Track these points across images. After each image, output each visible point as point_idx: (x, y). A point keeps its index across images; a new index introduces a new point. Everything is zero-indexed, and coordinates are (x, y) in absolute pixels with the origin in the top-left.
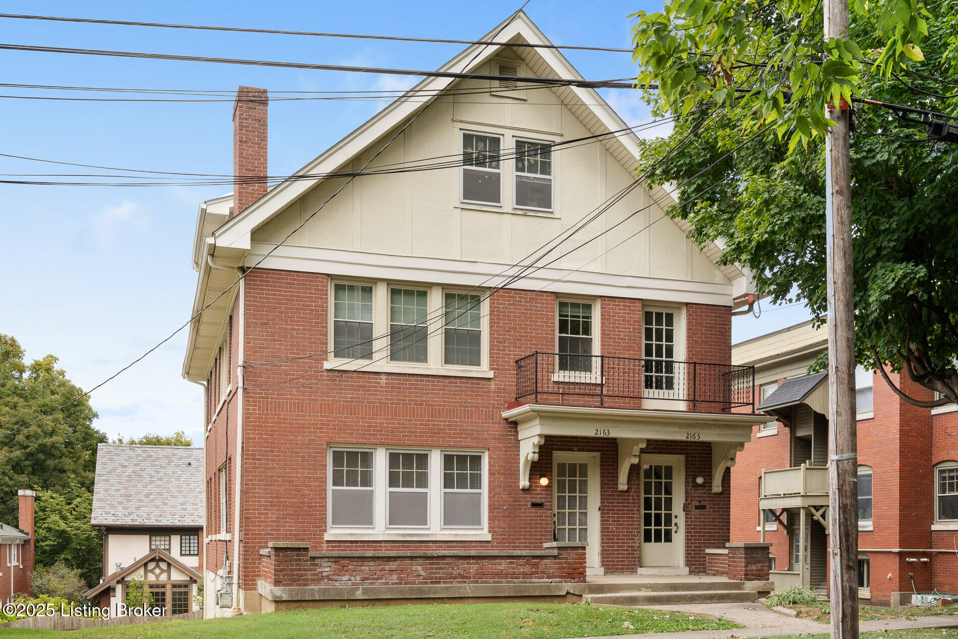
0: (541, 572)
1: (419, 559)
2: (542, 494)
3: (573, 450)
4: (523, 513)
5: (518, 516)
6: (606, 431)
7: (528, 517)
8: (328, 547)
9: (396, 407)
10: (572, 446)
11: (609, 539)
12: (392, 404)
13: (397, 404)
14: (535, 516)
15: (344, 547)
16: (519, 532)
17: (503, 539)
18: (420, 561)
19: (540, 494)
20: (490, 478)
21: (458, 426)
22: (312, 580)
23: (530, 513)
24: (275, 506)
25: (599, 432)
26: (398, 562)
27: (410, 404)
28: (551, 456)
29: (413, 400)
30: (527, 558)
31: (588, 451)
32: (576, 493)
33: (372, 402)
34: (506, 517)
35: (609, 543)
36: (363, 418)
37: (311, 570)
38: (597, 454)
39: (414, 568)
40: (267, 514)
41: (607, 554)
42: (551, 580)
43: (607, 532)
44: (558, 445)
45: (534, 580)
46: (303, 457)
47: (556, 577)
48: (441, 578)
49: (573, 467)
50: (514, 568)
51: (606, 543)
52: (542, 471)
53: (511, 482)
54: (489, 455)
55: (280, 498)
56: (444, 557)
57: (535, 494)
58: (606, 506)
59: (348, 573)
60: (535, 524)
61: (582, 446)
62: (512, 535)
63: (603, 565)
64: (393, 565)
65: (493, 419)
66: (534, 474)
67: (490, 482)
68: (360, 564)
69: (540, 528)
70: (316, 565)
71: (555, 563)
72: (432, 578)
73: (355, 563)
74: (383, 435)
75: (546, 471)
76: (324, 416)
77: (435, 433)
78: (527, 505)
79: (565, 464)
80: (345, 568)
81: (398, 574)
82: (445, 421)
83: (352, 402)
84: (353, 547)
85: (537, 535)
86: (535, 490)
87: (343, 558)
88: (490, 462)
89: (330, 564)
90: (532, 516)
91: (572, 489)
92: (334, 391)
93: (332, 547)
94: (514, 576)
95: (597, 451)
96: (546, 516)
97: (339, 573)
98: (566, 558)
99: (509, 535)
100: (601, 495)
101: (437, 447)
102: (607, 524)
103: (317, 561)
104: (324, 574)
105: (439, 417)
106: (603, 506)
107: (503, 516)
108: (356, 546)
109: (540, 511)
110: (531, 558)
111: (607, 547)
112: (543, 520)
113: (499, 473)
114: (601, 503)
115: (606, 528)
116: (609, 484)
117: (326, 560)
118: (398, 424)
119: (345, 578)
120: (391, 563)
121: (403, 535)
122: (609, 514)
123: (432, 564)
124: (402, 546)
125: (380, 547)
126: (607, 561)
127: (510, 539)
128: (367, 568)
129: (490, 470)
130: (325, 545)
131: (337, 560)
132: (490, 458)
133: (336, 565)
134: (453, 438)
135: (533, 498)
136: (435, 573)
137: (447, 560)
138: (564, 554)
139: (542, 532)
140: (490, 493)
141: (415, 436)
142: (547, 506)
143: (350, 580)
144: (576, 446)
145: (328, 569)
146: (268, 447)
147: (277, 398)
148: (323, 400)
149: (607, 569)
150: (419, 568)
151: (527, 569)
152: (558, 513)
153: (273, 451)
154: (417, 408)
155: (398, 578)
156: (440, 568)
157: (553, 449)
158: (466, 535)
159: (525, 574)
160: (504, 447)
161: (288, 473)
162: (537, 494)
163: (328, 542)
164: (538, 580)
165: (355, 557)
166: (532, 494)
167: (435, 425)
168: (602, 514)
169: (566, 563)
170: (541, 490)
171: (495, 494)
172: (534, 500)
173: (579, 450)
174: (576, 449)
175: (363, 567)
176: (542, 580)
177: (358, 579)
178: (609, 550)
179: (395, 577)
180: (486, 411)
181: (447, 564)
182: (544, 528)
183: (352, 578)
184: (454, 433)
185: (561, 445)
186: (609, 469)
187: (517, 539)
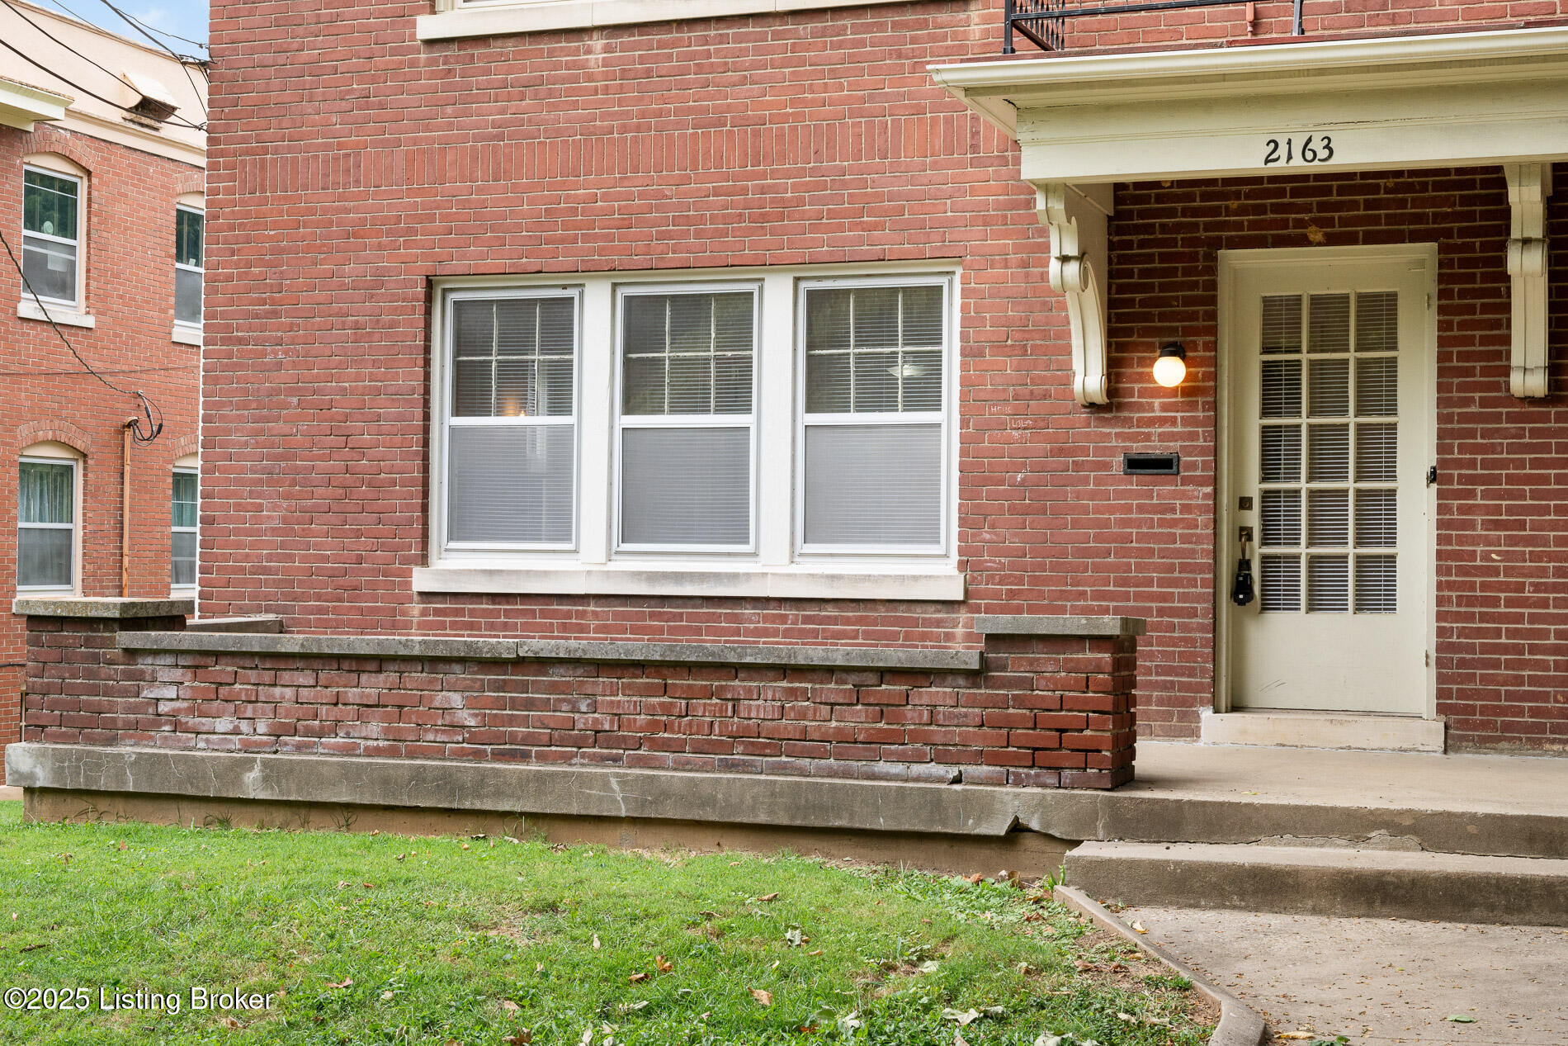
0: (915, 737)
1: (457, 668)
2: (1173, 422)
3: (1304, 241)
4: (1093, 495)
5: (1073, 509)
6: (1317, 145)
7: (1111, 510)
8: (424, 613)
9: (635, 140)
10: (1300, 224)
11: (1471, 602)
12: (624, 129)
13: (638, 128)
14: (1141, 509)
15: (472, 613)
16: (1075, 568)
17: (1012, 594)
18: (459, 674)
19: (1163, 421)
20: (964, 367)
21: (845, 185)
22: (128, 726)
23: (1120, 494)
24: (279, 483)
25: (1282, 151)
26: (389, 677)
27: (683, 126)
28: (1212, 270)
29: (690, 111)
30: (854, 678)
31: (1371, 239)
32: (1345, 412)
33: (559, 133)
34: (1026, 512)
35: (1470, 617)
36: (530, 188)
37: (125, 693)
38: (1426, 251)
39: (440, 699)
40: (260, 508)
41: (1462, 663)
42: (953, 772)
43: (1462, 571)
44: (1239, 226)
45: (882, 767)
46: (357, 326)
47: (979, 758)
48: (529, 740)
49: (1328, 309)
50: (802, 715)
51: (1458, 617)
52: (1173, 331)
53: (1044, 381)
54: (965, 281)
55: (294, 457)
56: (542, 663)
57: (1142, 422)
58: (1459, 464)
59: (231, 707)
60: (1141, 538)
61: (1344, 222)
62: (1046, 581)
63: (1441, 709)
64: (372, 686)
65: (975, 148)
66: (1121, 347)
67: (965, 382)
68: (268, 676)
69: (1163, 554)
70: (139, 676)
71: (973, 702)
72: (498, 739)
73: (253, 675)
74: (595, 238)
75: (1188, 332)
76: (420, 192)
77: (765, 218)
78: (1106, 466)
79: (1298, 299)
80: (224, 691)
81: (386, 718)
82: (802, 173)
83: (500, 137)
84: (497, 613)
85: (1149, 582)
86: (1140, 407)
87: (217, 655)
88: (964, 308)
89: (177, 674)
90: (1128, 509)
91: (1327, 399)
92: (449, 110)
93: (437, 612)
94: (804, 744)
95: (1415, 237)
96: (1186, 508)
97: (205, 706)
98: (1028, 684)
99: (1034, 581)
100: (1441, 418)
101: (776, 265)
102: (1461, 540)
103: (145, 664)
104: (164, 708)
105: (782, 158)
106: (1442, 463)
107: (1012, 510)
108: (507, 613)
109: (1162, 489)
110: (872, 678)
111: (1462, 633)
112: (1174, 523)
113: (1000, 347)
114: (1441, 449)
115: (1457, 556)
116: (1469, 372)
117: (170, 660)
118: (641, 196)
119: (223, 724)
120: (364, 677)
121: (653, 577)
122: (1471, 494)
123: (501, 686)
124: (652, 616)
125: (581, 615)
126: (1462, 694)
127: (1041, 595)
128: (289, 693)
129: (964, 337)
130: (416, 608)
131: (201, 661)
132: (965, 293)
133: (195, 678)
134: (829, 229)
135: (1134, 438)
136: (512, 720)
137: (557, 676)
138: (1016, 666)
139: (1171, 568)
140: (964, 424)
141: (698, 234)
142: (1192, 466)
143: (236, 732)
144: (1318, 222)
145: (171, 692)
146: (263, 302)
147: (290, 150)
148: (415, 142)
149: (1463, 725)
150: (456, 699)
151: (857, 719)
152: (1266, 496)
153: (275, 314)
154: (706, 135)
155: (386, 730)
156: (530, 705)
157: (1218, 244)
158: (867, 578)
159: (846, 740)
160: (1018, 249)
161: (316, 378)
162: (1151, 422)
163: (426, 596)
164: (898, 768)
165: (252, 655)
166: (1127, 422)
167: (763, 190)
168: (1441, 495)
169: (1019, 702)
170: (1165, 408)
171: (981, 430)
172: (1138, 448)
173: (1332, 240)
174: (1316, 234)
175: (277, 691)
176: (917, 769)
177: (262, 727)
178: (1471, 649)
179: (374, 728)
180: (948, 121)
181: (553, 688)
182: (1178, 553)
183: (244, 726)
184: (831, 214)
185: (1253, 225)
186: (1471, 309)
187: (1063, 595)
